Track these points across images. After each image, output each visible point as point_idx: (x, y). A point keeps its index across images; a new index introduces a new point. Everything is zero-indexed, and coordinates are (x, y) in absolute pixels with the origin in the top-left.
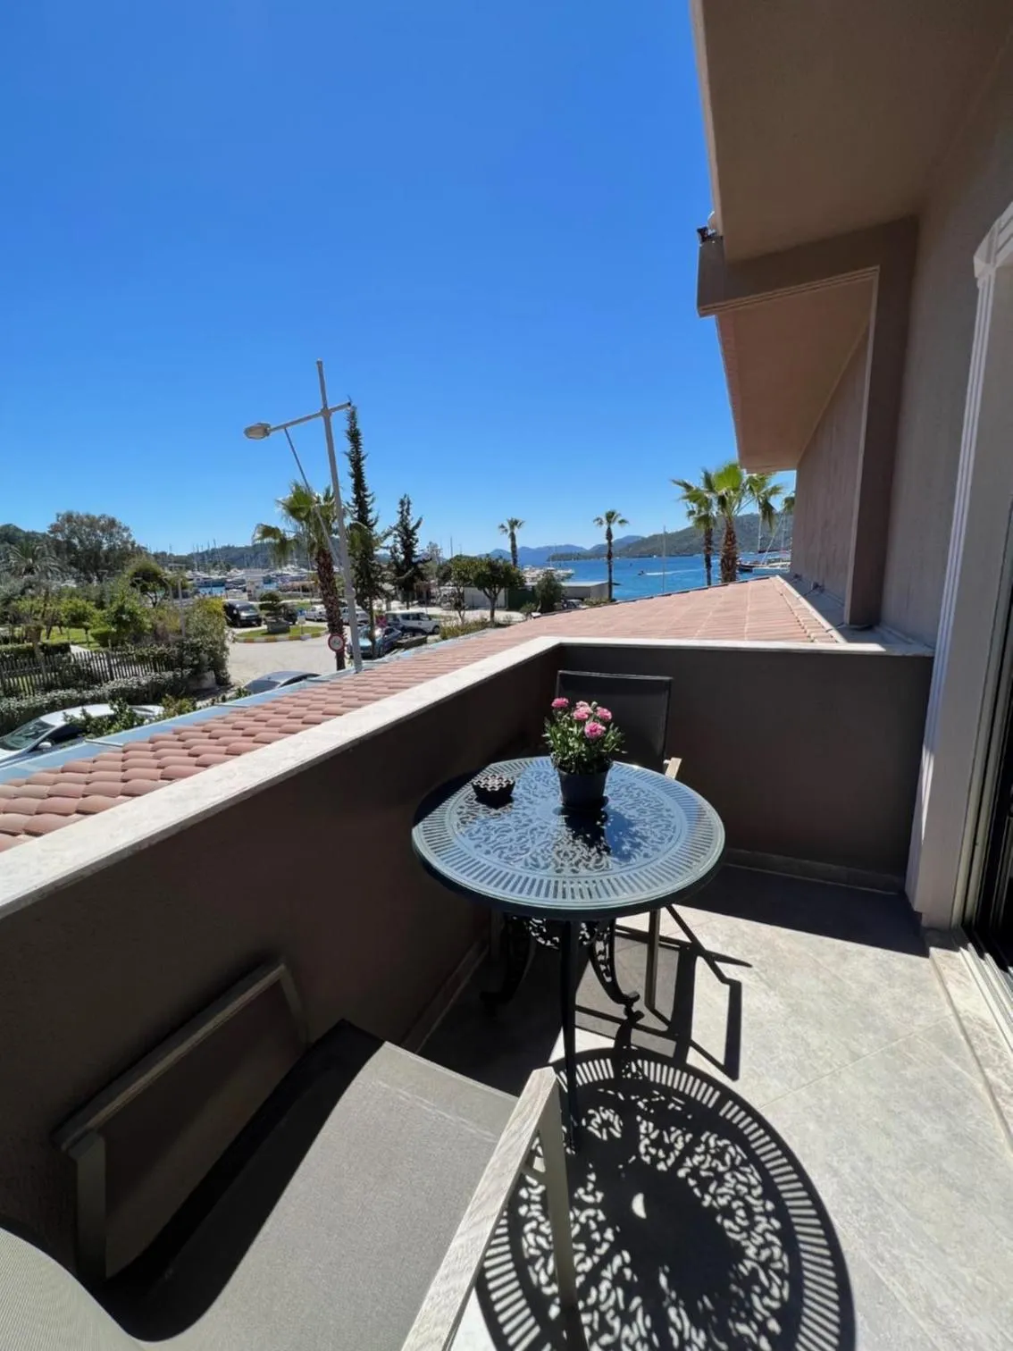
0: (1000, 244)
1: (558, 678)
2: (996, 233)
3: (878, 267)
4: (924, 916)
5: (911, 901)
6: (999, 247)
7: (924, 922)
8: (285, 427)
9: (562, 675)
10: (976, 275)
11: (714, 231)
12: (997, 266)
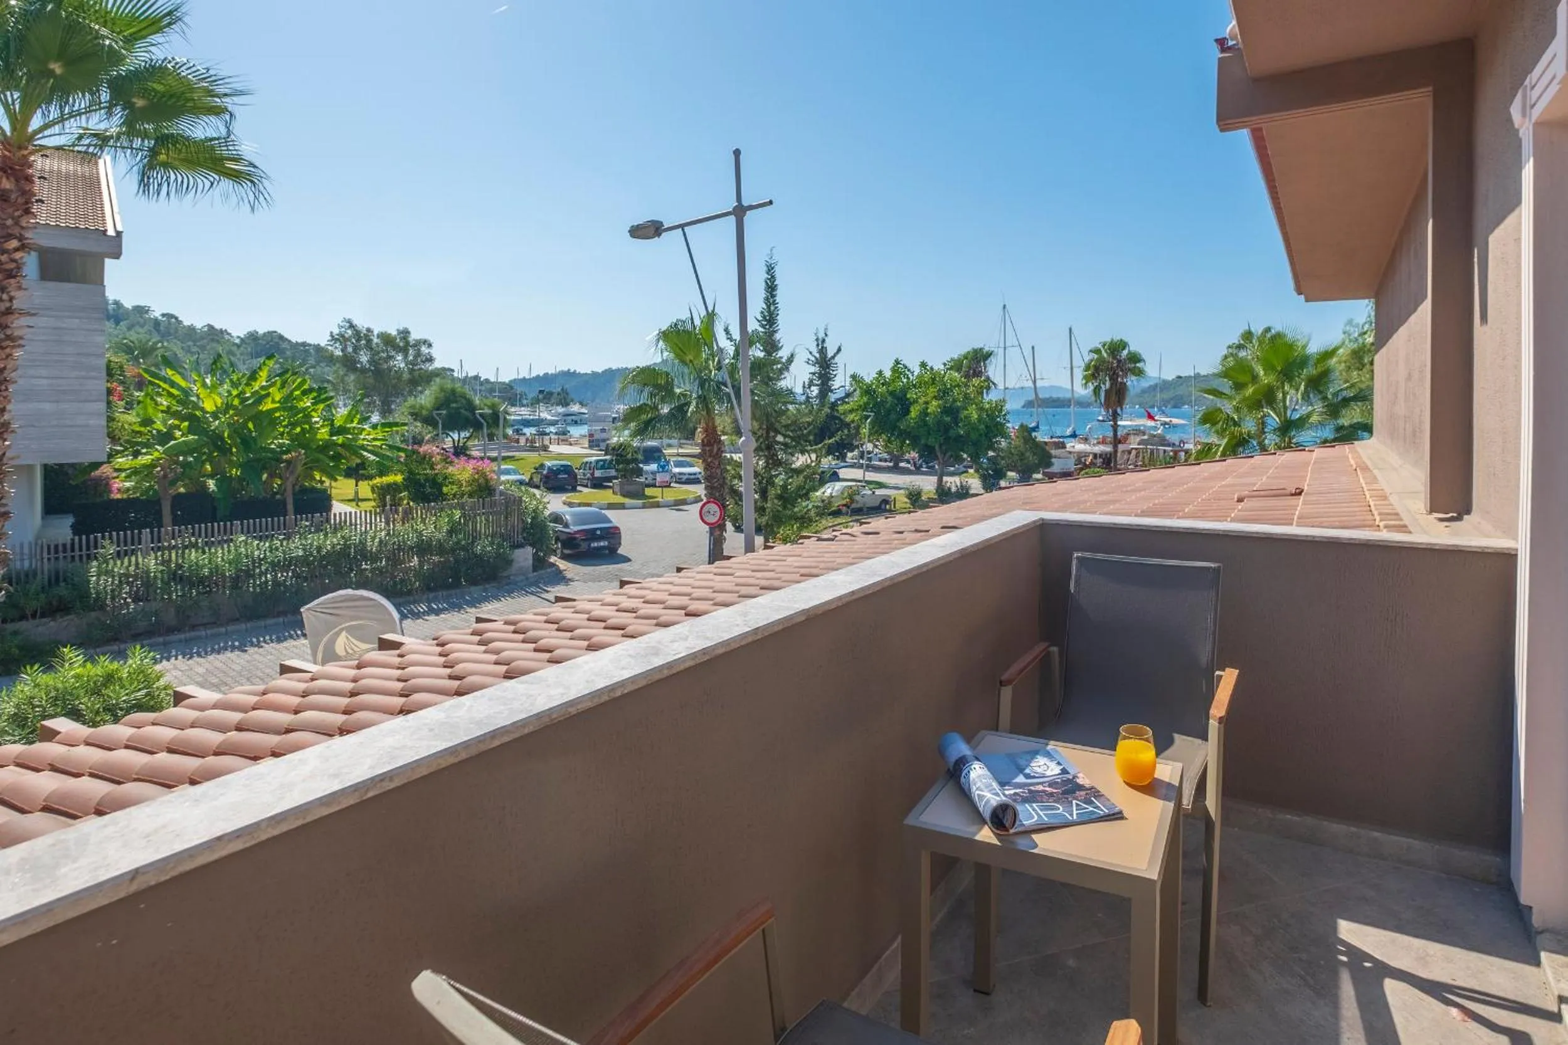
0: (1534, 100)
1: (1074, 562)
2: (1528, 88)
3: (1430, 89)
4: (1534, 911)
5: (1517, 890)
6: (1533, 102)
7: (1536, 921)
8: (682, 226)
9: (1078, 558)
10: (1516, 126)
11: (1234, 42)
12: (1533, 121)
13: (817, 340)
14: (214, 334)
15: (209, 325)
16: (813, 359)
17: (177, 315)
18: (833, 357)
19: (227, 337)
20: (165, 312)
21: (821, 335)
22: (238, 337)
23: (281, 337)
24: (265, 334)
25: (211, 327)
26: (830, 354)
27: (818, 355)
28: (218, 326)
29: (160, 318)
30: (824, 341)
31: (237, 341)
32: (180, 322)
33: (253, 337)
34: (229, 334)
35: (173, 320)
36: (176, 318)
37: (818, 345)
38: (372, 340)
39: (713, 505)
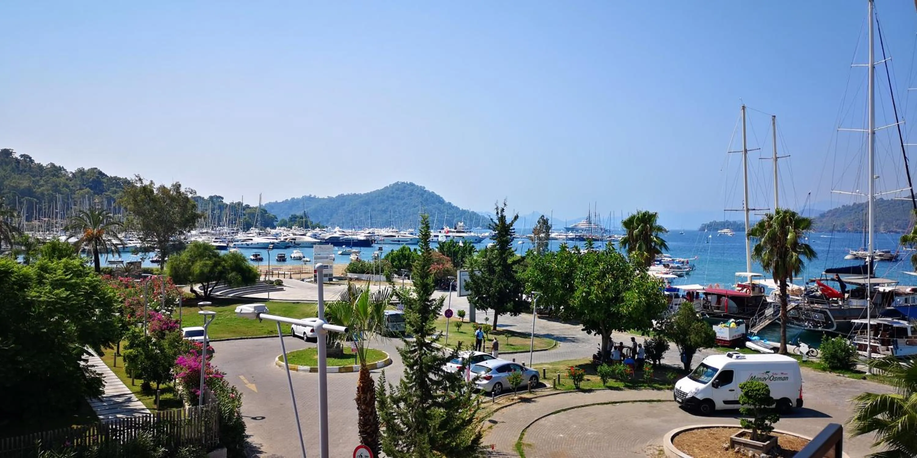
13: (497, 209)
14: (56, 171)
15: (51, 163)
16: (494, 225)
17: (31, 156)
18: (511, 225)
19: (63, 172)
20: (23, 154)
21: (501, 206)
22: (71, 172)
23: (100, 173)
24: (89, 170)
25: (53, 165)
26: (508, 222)
27: (497, 222)
28: (57, 165)
29: (19, 158)
30: (503, 210)
31: (70, 175)
32: (32, 161)
33: (81, 172)
34: (64, 170)
35: (28, 159)
36: (30, 158)
37: (497, 213)
38: (153, 191)
39: (364, 449)
